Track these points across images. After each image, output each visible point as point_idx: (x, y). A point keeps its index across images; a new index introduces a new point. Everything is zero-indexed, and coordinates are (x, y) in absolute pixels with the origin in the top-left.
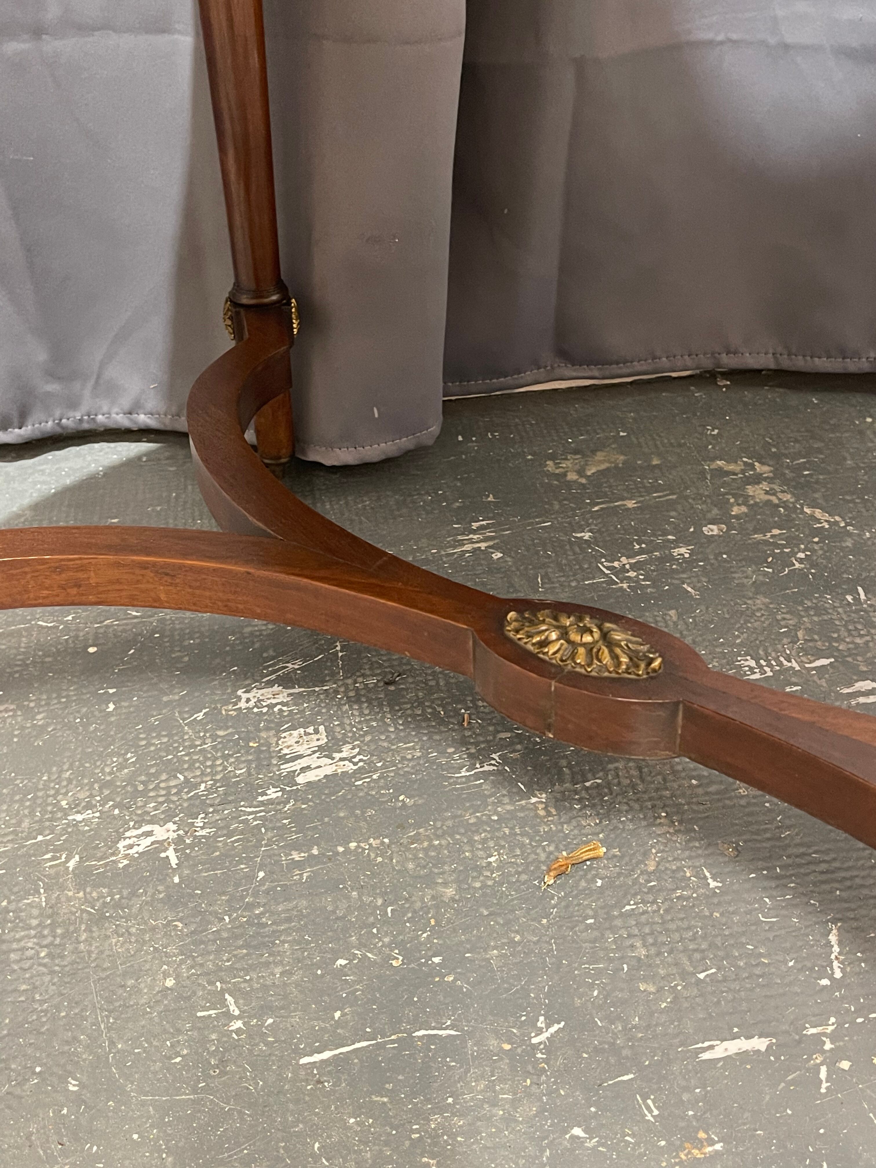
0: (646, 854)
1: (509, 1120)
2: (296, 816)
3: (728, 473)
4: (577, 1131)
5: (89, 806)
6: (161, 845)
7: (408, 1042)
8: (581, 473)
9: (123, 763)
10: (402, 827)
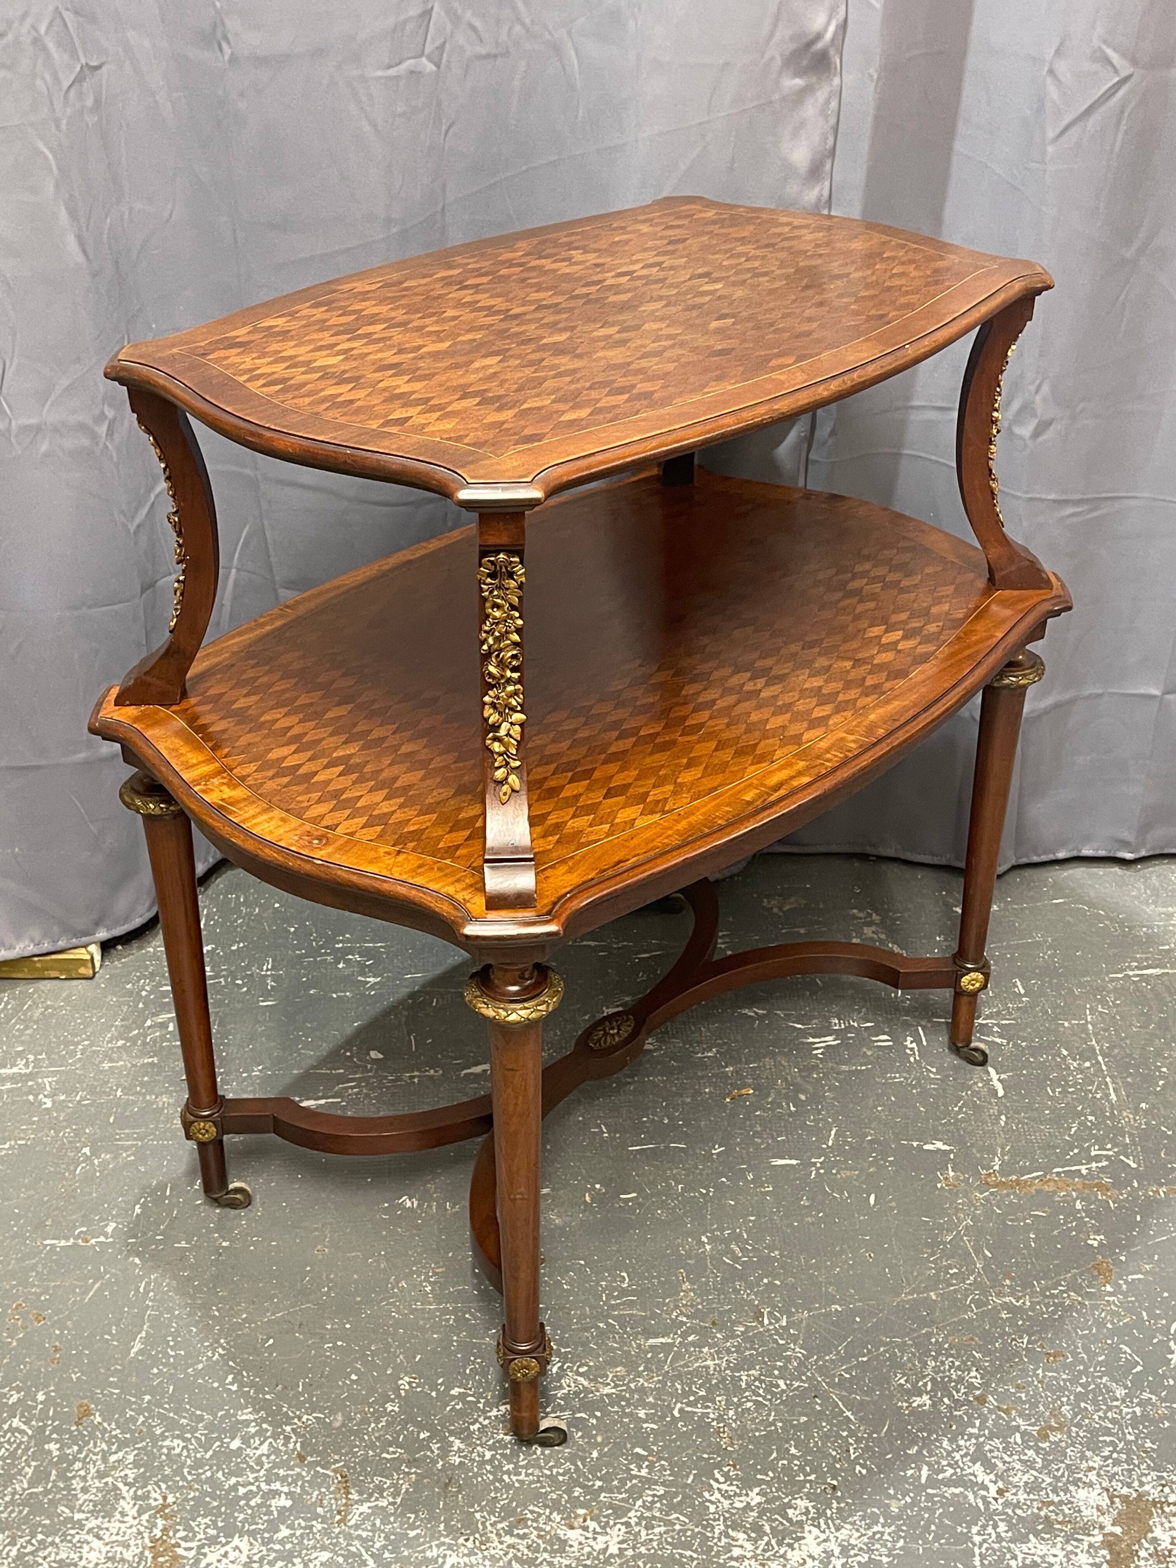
1: (701, 1174)
3: (857, 918)
4: (724, 1179)
7: (668, 1147)
8: (780, 909)
9: (556, 1035)
10: (673, 1074)
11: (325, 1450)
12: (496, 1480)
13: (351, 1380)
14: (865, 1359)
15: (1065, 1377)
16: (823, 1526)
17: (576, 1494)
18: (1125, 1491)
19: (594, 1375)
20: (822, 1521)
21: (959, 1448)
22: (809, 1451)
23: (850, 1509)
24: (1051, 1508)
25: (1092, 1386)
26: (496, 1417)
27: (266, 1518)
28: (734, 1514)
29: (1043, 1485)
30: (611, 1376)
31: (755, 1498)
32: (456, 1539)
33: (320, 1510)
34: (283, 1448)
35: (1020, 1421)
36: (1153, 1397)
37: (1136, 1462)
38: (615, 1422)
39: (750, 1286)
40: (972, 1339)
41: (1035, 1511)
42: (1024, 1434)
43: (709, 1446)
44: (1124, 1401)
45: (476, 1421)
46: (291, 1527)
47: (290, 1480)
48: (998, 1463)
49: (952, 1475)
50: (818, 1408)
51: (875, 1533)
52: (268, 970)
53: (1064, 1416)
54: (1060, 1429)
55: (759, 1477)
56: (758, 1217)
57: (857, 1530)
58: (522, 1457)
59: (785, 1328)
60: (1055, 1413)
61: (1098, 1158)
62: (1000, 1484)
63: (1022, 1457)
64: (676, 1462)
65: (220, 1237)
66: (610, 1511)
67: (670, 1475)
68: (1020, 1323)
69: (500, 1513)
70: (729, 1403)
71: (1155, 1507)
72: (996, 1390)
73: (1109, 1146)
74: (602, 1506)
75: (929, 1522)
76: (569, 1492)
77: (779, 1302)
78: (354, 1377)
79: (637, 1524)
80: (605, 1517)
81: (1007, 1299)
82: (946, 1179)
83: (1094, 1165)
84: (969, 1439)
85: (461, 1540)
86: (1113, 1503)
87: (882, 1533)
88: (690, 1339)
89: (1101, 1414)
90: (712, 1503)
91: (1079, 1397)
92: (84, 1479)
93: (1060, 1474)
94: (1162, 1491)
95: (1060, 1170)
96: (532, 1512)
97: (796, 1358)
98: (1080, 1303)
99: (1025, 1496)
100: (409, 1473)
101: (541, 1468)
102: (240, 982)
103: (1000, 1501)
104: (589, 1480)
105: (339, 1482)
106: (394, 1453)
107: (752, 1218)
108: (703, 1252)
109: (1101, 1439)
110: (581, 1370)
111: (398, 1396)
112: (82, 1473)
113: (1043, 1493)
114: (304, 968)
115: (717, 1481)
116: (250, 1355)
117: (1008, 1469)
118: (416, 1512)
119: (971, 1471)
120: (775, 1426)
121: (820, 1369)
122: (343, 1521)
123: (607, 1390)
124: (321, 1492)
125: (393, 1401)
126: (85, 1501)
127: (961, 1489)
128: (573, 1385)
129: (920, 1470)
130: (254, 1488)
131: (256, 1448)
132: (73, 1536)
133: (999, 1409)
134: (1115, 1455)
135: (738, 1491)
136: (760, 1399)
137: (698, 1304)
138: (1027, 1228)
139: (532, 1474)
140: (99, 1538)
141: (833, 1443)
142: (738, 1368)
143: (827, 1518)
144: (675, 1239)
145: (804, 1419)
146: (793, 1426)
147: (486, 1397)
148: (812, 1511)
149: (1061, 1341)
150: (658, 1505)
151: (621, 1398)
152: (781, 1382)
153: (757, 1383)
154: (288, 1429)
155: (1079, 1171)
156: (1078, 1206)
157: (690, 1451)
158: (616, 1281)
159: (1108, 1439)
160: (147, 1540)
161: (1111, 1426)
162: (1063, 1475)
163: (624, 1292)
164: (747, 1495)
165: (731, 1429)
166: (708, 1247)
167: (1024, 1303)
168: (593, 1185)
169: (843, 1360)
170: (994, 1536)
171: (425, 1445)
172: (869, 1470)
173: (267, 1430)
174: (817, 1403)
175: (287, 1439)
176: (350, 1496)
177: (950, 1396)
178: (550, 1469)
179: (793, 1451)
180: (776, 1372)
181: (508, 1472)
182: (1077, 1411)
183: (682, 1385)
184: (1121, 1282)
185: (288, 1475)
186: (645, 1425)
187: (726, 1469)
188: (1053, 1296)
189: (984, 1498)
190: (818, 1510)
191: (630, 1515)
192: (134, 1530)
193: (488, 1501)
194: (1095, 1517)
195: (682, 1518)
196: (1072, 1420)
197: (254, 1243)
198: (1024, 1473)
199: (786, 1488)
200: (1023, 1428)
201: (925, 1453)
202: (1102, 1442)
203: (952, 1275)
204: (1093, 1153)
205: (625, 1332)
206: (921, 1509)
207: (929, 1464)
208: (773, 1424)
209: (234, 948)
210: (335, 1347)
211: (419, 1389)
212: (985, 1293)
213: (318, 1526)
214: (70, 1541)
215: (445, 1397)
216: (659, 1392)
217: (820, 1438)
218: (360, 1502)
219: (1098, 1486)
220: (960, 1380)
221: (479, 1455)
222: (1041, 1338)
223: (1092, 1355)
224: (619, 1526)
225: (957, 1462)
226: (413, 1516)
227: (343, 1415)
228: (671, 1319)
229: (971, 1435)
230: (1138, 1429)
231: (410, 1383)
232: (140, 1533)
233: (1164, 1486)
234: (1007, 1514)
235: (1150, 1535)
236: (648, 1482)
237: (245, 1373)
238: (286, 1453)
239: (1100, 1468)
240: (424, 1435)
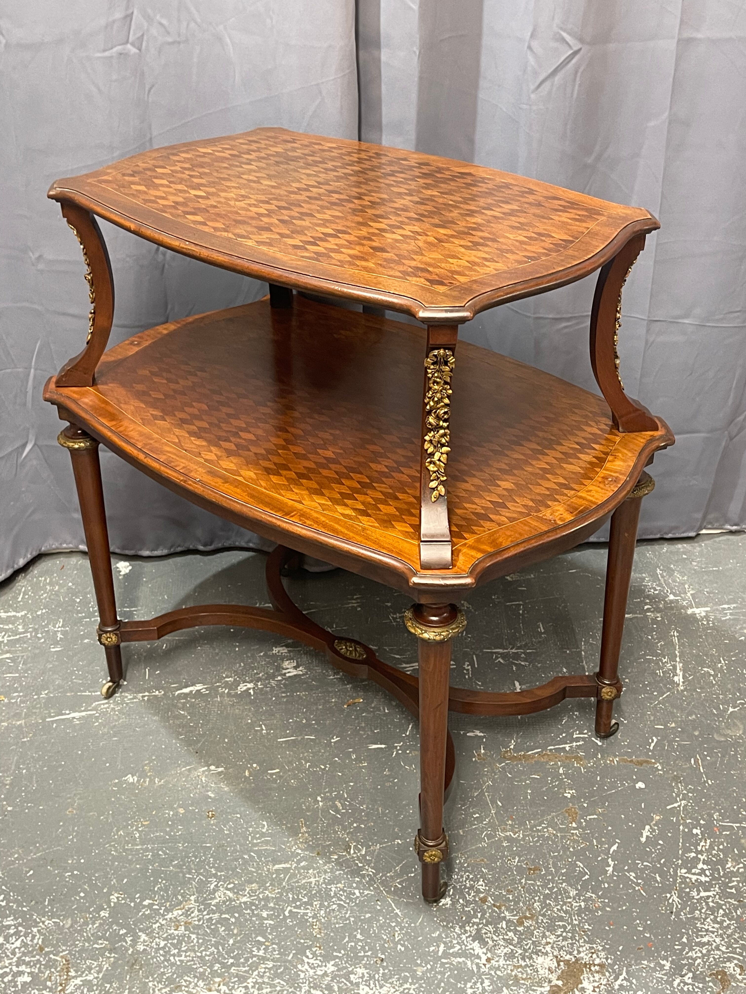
0: (373, 702)
1: (322, 756)
2: (285, 685)
4: (337, 759)
5: (231, 677)
6: (250, 689)
7: (303, 738)
9: (240, 666)
10: (312, 690)
11: (57, 943)
12: (165, 960)
13: (80, 897)
14: (412, 875)
15: (538, 884)
16: (372, 985)
17: (216, 968)
18: (568, 957)
19: (238, 890)
20: (371, 982)
21: (466, 932)
22: (369, 937)
23: (391, 973)
24: (520, 970)
25: (556, 889)
26: (171, 919)
27: (13, 989)
28: (316, 979)
29: (516, 955)
30: (248, 890)
31: (330, 968)
33: (49, 984)
34: (30, 943)
35: (507, 913)
36: (594, 895)
37: (577, 938)
38: (246, 920)
39: (344, 828)
40: (483, 860)
41: (509, 972)
42: (508, 921)
43: (305, 935)
44: (574, 899)
45: (157, 921)
47: (32, 964)
48: (489, 941)
49: (459, 950)
50: (378, 908)
51: (404, 989)
52: (59, 627)
53: (535, 909)
54: (531, 918)
55: (335, 954)
56: (356, 783)
57: (394, 988)
58: (184, 944)
59: (364, 856)
60: (530, 908)
61: (577, 740)
62: (489, 955)
63: (505, 937)
64: (283, 946)
65: (7, 804)
66: (236, 979)
67: (278, 954)
68: (515, 849)
69: (165, 982)
70: (322, 905)
71: (586, 967)
72: (494, 893)
73: (586, 731)
74: (231, 976)
75: (441, 981)
76: (211, 967)
77: (362, 838)
78: (82, 894)
79: (253, 987)
80: (232, 983)
81: (508, 834)
82: (478, 755)
83: (574, 744)
84: (473, 926)
86: (559, 965)
87: (409, 989)
88: (302, 864)
89: (559, 907)
90: (302, 971)
91: (547, 897)
93: (528, 947)
94: (591, 957)
95: (552, 747)
96: (186, 981)
97: (368, 875)
98: (554, 835)
99: (504, 962)
100: (110, 957)
101: (195, 952)
102: (39, 635)
103: (488, 966)
104: (225, 959)
105: (64, 964)
106: (102, 944)
107: (352, 784)
108: (317, 807)
109: (557, 923)
110: (229, 886)
111: (109, 906)
113: (515, 960)
114: (82, 626)
115: (307, 957)
116: (16, 881)
117: (495, 945)
118: (111, 983)
119: (471, 947)
120: (349, 920)
121: (382, 883)
123: (244, 899)
124: (51, 972)
125: (105, 909)
127: (464, 959)
128: (222, 896)
129: (438, 947)
130: (8, 970)
131: (13, 944)
133: (494, 905)
134: (564, 934)
135: (320, 964)
136: (342, 903)
137: (310, 841)
138: (527, 786)
139: (189, 956)
141: (385, 931)
142: (331, 882)
143: (375, 980)
144: (300, 799)
145: (368, 915)
146: (361, 920)
147: (165, 906)
148: (366, 975)
149: (539, 861)
150: (268, 974)
151: (252, 904)
152: (357, 892)
153: (341, 893)
154: (35, 930)
155: (565, 748)
156: (561, 771)
157: (292, 938)
158: (258, 828)
159: (561, 923)
161: (564, 915)
162: (530, 948)
163: (263, 835)
164: (326, 966)
165: (321, 923)
166: (321, 804)
167: (519, 836)
168: (252, 765)
169: (399, 876)
170: (480, 989)
171: (122, 938)
172: (406, 948)
173: (21, 931)
174: (378, 904)
175: (34, 937)
176: (70, 974)
177: (464, 898)
178: (201, 952)
179: (359, 936)
180: (354, 885)
181: (174, 955)
182: (544, 905)
183: (293, 894)
184: (582, 821)
185: (31, 961)
186: (266, 922)
187: (314, 949)
188: (538, 831)
189: (477, 964)
190: (370, 975)
191: (249, 981)
193: (159, 974)
194: (546, 975)
195: (282, 982)
196: (540, 911)
197: (28, 808)
198: (505, 947)
199: (351, 961)
200: (508, 918)
201: (443, 936)
202: (557, 926)
203: (475, 818)
204: (575, 736)
205: (261, 861)
206: (436, 973)
207: (445, 943)
208: (348, 919)
209: (39, 613)
210: (73, 875)
211: (123, 902)
212: (495, 830)
215: (138, 907)
216: (278, 900)
217: (377, 927)
218: (75, 977)
219: (551, 955)
220: (472, 887)
221: (156, 944)
222: (527, 859)
223: (558, 869)
224: (240, 988)
225: (463, 942)
226: (108, 986)
227: (72, 920)
228: (291, 851)
229: (474, 924)
230: (581, 917)
231: (118, 898)
233: (593, 953)
234: (491, 974)
235: (580, 986)
236: (264, 959)
237: (12, 894)
238: (32, 946)
239: (554, 943)
240: (123, 932)
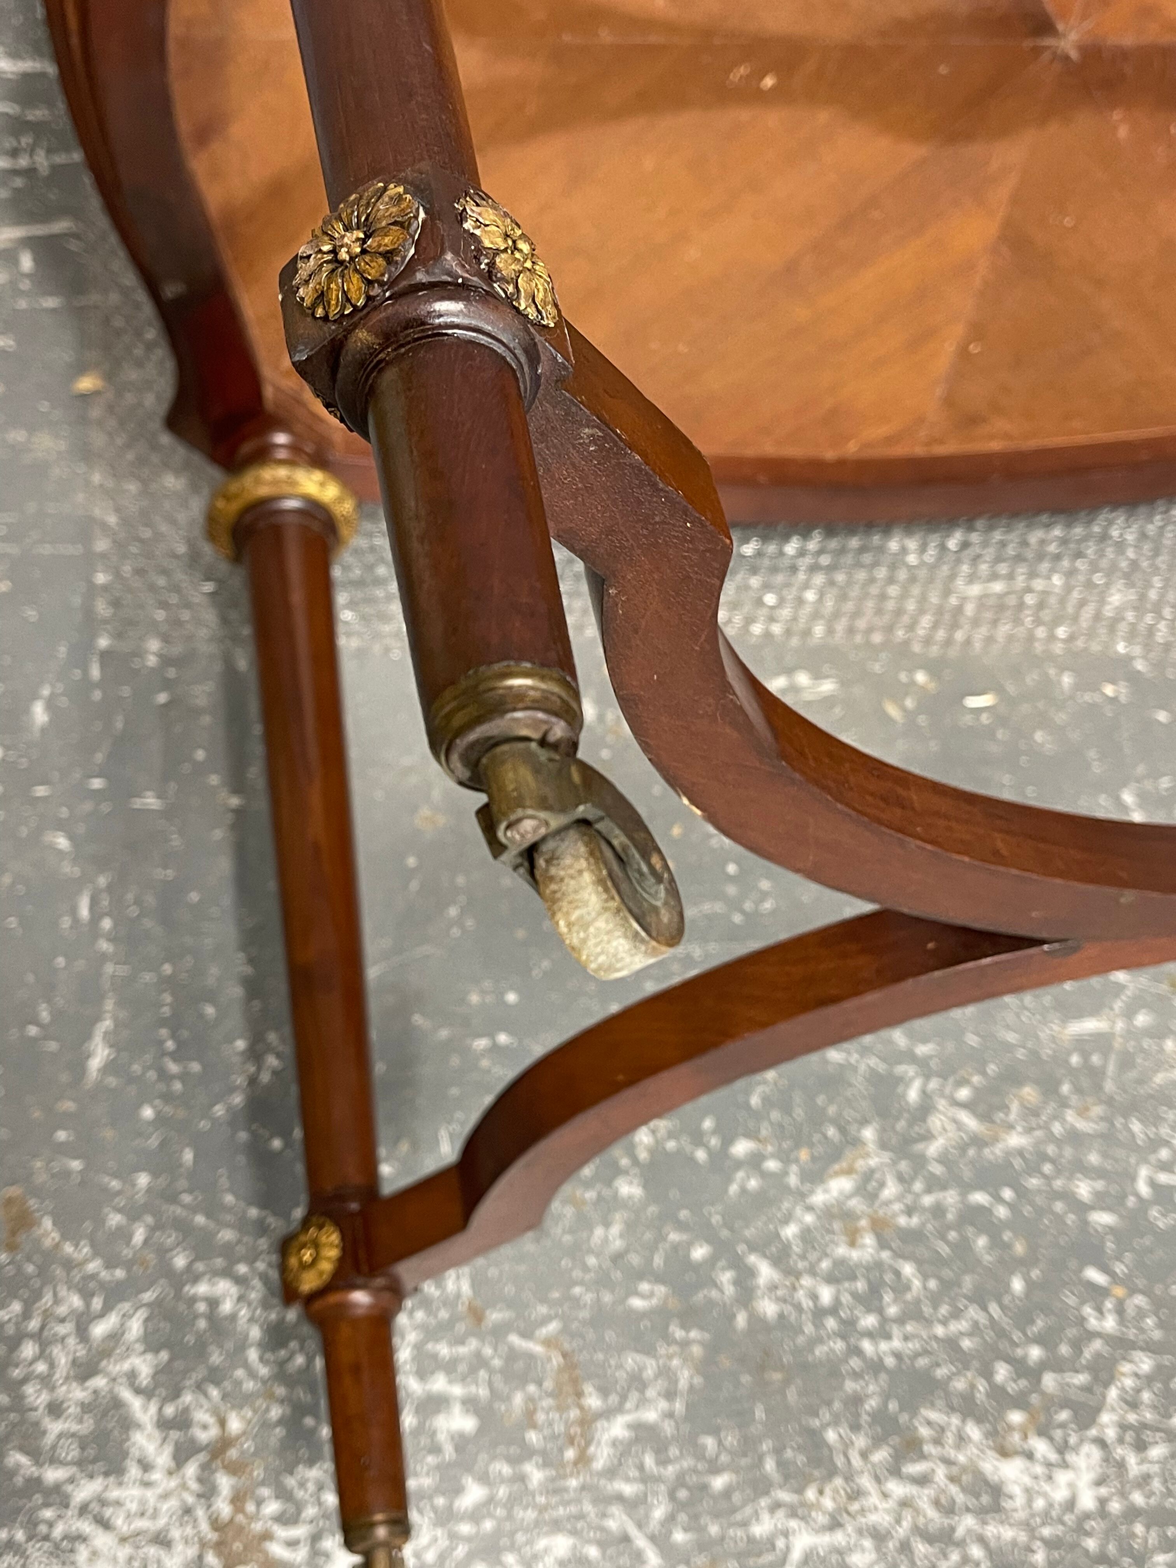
11: (519, 1292)
17: (1000, 1378)
19: (987, 1107)
26: (826, 1206)
30: (1015, 1107)
32: (800, 1491)
33: (533, 1437)
38: (1040, 1212)
46: (484, 1479)
47: (462, 1367)
58: (888, 1296)
74: (1049, 1402)
76: (987, 1374)
79: (1118, 1441)
80: (1059, 1427)
85: (811, 1494)
88: (1140, 1021)
92: (46, 1381)
96: (928, 1422)
100: (687, 1342)
101: (926, 1322)
104: (1017, 1345)
105: (559, 1369)
106: (650, 1295)
110: (960, 1095)
111: (635, 1161)
112: (41, 1367)
118: (715, 1431)
122: (583, 1460)
123: (1015, 1140)
124: (527, 1396)
125: (627, 1173)
126: (60, 1436)
128: (950, 1129)
132: (51, 1525)
139: (914, 1337)
140: (105, 1525)
147: (798, 1162)
150: (1147, 1396)
151: (1040, 1156)
160: (204, 1526)
171: (704, 1275)
176: (585, 1400)
181: (870, 1334)
185: (456, 1356)
186: (1094, 1218)
191: (1101, 1420)
192: (173, 1503)
193: (845, 1401)
210: (496, 1048)
211: (671, 1145)
213: (536, 1475)
214: (46, 1538)
215: (722, 1164)
218: (608, 1414)
224: (1087, 1446)
232: (188, 1511)
238: (443, 1301)
240: (699, 1253)
